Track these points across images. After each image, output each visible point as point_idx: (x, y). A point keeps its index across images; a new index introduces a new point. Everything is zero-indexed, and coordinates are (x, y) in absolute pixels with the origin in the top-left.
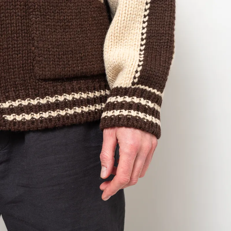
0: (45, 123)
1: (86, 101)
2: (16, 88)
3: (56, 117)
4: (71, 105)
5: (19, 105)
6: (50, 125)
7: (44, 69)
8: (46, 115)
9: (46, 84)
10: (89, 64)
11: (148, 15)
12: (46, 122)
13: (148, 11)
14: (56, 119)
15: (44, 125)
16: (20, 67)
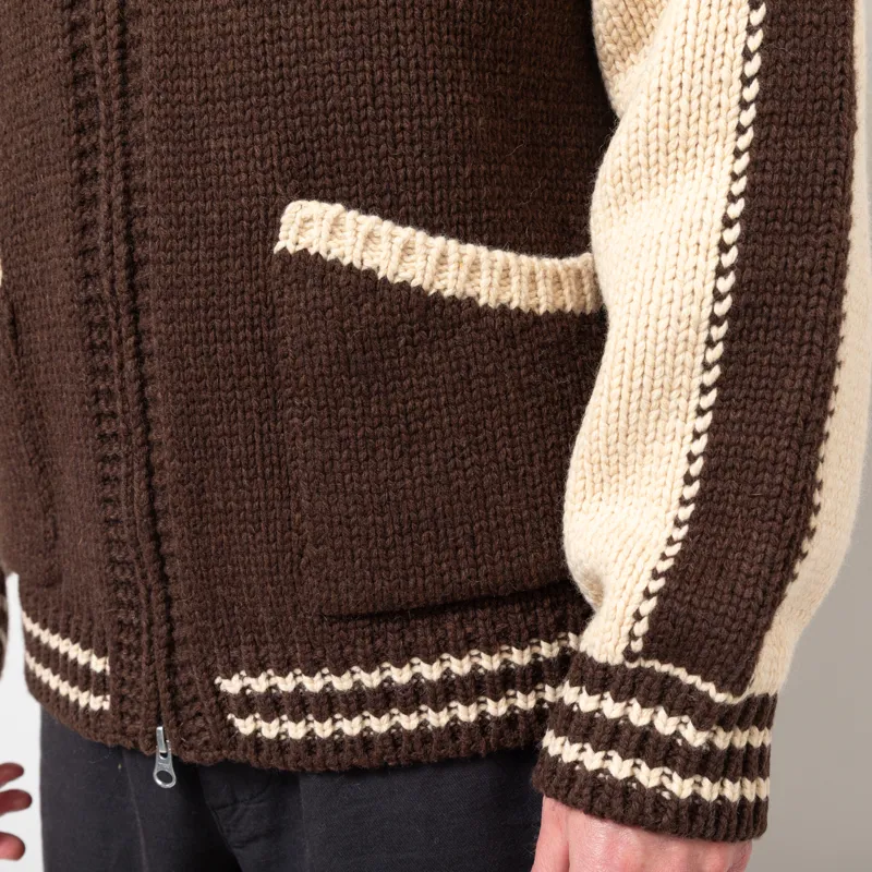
0: (350, 753)
2: (260, 635)
4: (436, 696)
5: (270, 688)
7: (333, 585)
8: (351, 727)
9: (346, 631)
10: (502, 558)
11: (718, 384)
12: (352, 750)
13: (716, 371)
14: (387, 743)
16: (264, 574)
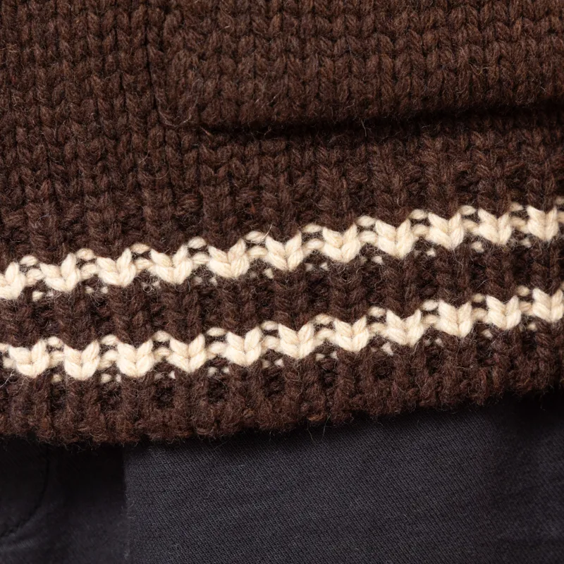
0: (238, 399)
1: (506, 264)
2: (66, 181)
3: (307, 365)
4: (402, 286)
5: (84, 283)
6: (265, 413)
7: (228, 62)
8: (243, 349)
9: (243, 160)
10: (525, 30)
12: (244, 392)
14: (311, 377)
15: (231, 407)
16: (87, 53)
